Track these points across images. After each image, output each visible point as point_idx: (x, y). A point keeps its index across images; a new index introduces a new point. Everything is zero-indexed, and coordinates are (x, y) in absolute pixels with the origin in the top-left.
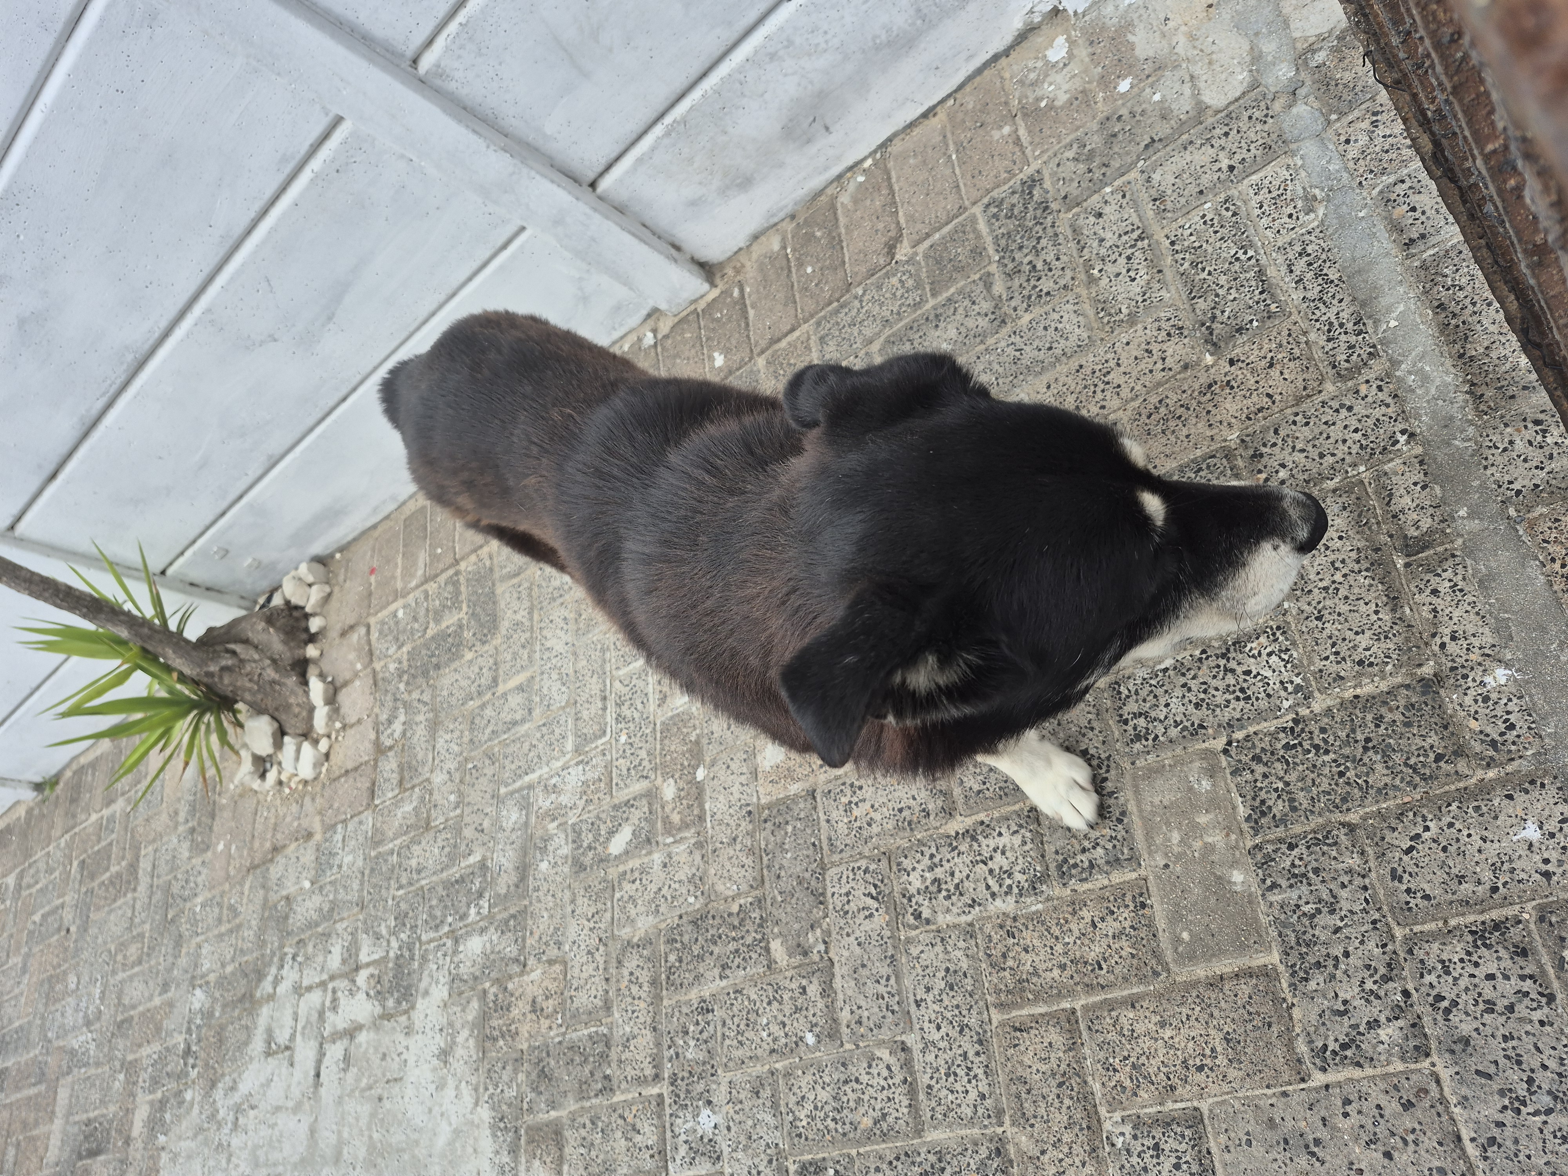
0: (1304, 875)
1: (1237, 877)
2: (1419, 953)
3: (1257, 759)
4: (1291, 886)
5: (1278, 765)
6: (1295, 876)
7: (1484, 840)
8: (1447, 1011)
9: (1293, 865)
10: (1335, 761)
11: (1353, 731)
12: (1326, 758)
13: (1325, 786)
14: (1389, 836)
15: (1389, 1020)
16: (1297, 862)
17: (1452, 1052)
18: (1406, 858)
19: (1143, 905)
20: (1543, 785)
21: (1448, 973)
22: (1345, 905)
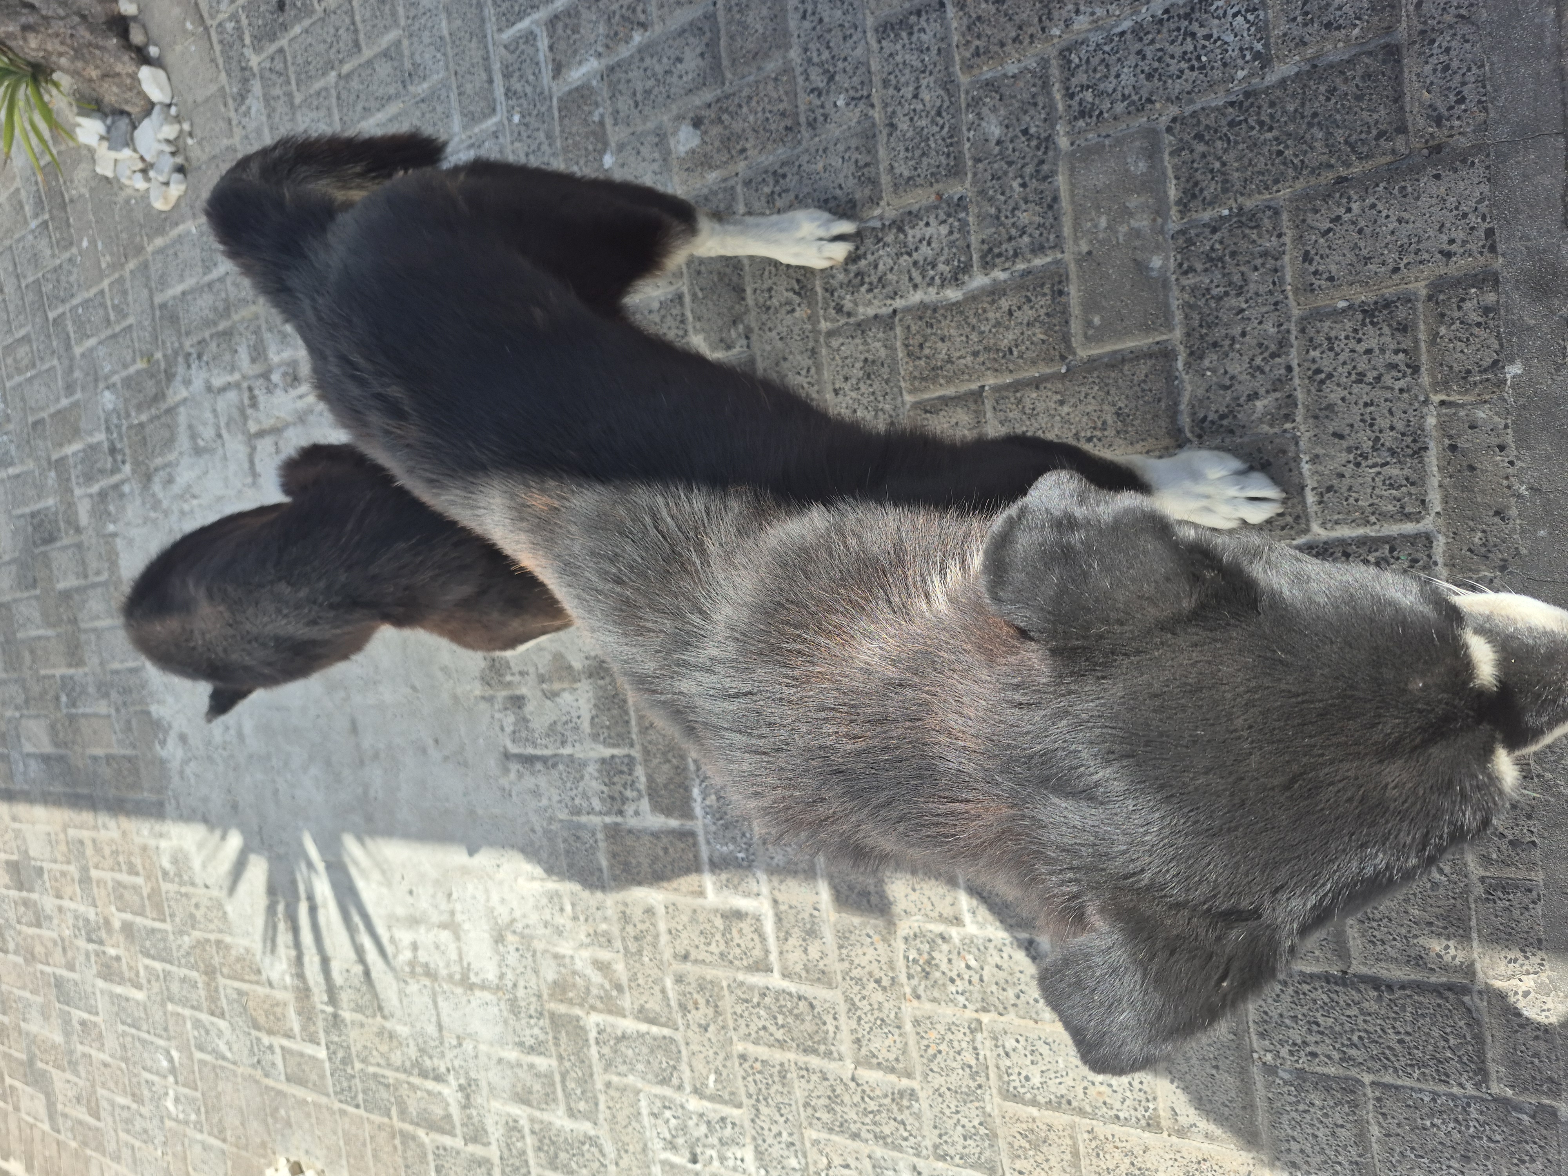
0: (1221, 259)
1: (1156, 262)
2: (1311, 332)
3: (1199, 137)
4: (1206, 270)
5: (1219, 144)
6: (1211, 260)
7: (1400, 221)
8: (1322, 382)
9: (1212, 249)
10: (1276, 139)
11: (1303, 105)
12: (1269, 136)
13: (1261, 166)
14: (1310, 217)
15: (1267, 392)
16: (1217, 246)
17: (1316, 417)
18: (1322, 241)
19: (1061, 293)
20: (1473, 163)
21: (1331, 349)
22: (1252, 287)
